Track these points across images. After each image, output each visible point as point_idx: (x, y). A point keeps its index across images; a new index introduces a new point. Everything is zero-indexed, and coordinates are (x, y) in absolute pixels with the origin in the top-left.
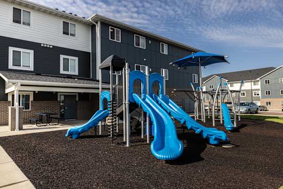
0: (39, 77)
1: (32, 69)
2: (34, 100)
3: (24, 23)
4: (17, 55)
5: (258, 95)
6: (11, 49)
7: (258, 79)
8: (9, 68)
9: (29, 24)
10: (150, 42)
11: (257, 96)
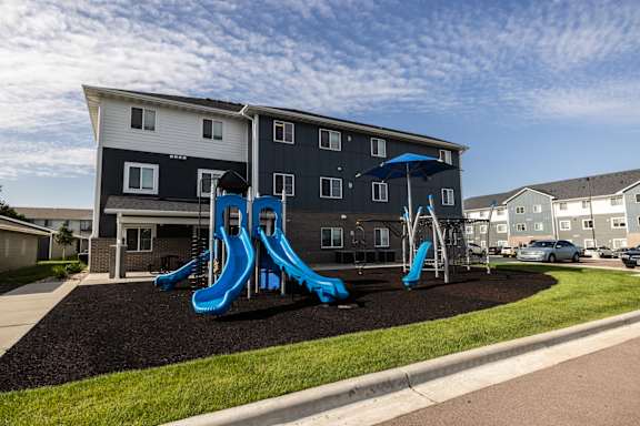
0: (163, 203)
1: (155, 191)
2: (158, 236)
3: (146, 128)
4: (135, 172)
5: (623, 225)
6: (128, 166)
7: (620, 192)
8: (125, 191)
9: (153, 129)
10: (349, 139)
11: (620, 227)
